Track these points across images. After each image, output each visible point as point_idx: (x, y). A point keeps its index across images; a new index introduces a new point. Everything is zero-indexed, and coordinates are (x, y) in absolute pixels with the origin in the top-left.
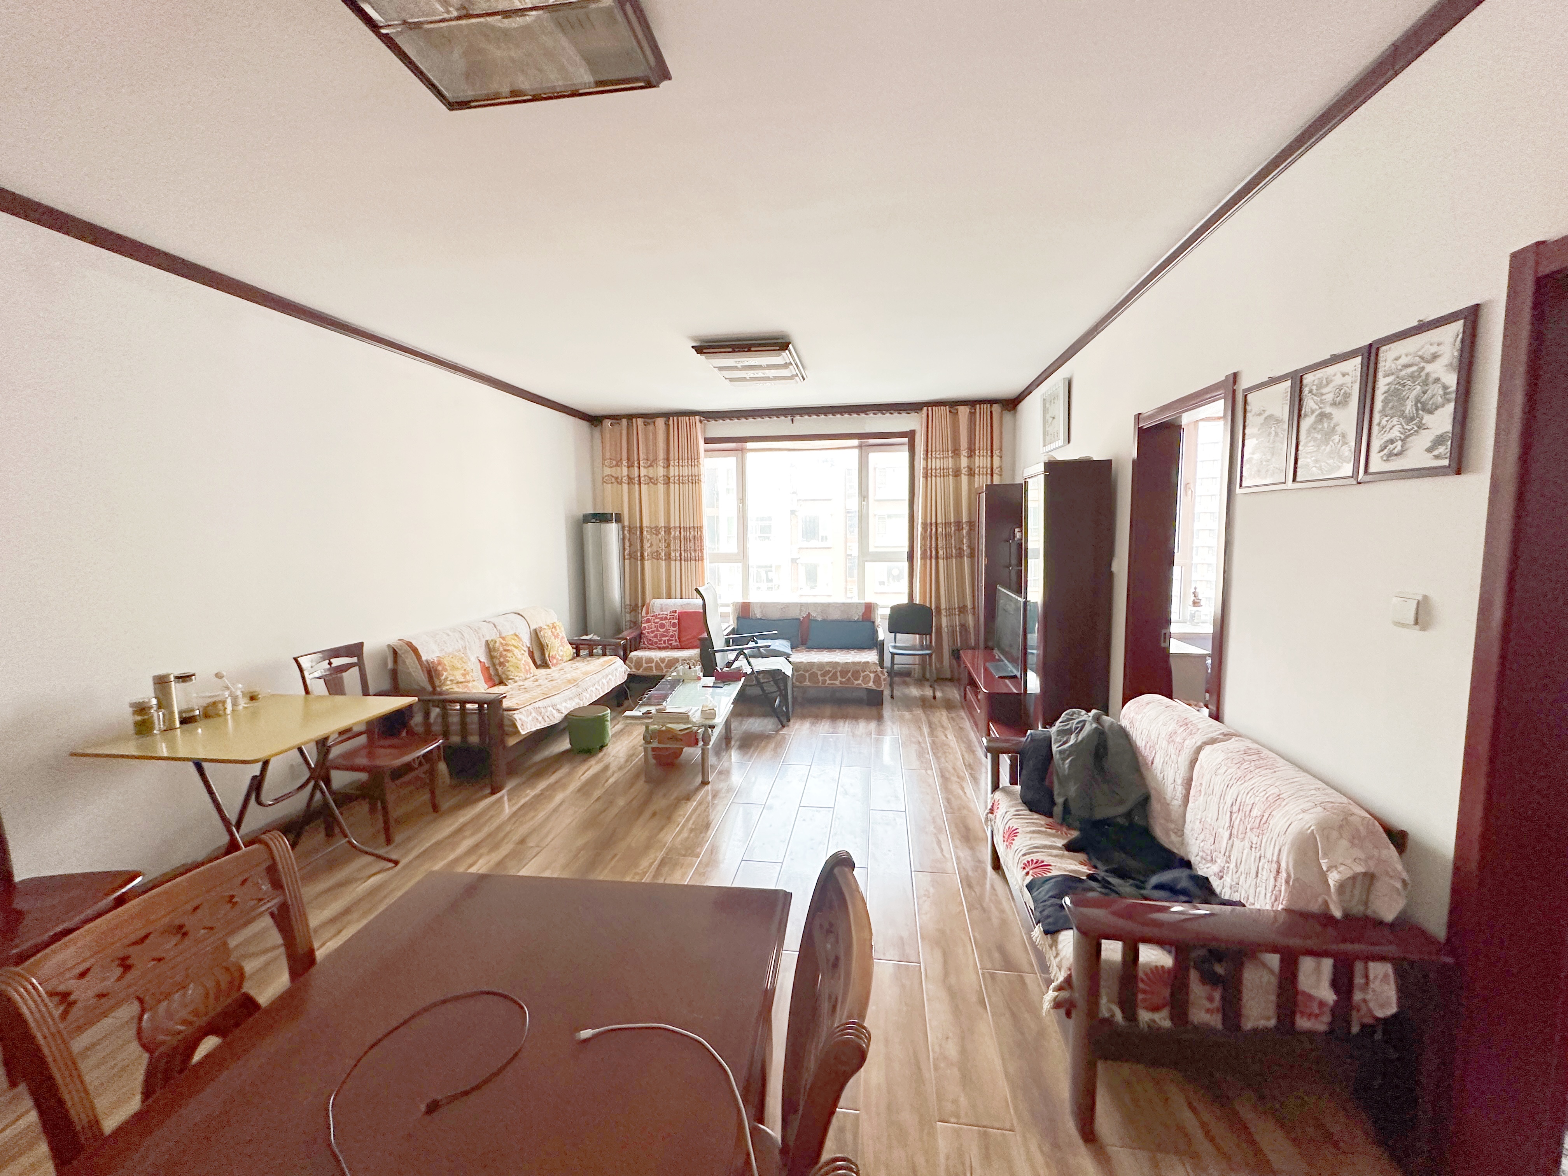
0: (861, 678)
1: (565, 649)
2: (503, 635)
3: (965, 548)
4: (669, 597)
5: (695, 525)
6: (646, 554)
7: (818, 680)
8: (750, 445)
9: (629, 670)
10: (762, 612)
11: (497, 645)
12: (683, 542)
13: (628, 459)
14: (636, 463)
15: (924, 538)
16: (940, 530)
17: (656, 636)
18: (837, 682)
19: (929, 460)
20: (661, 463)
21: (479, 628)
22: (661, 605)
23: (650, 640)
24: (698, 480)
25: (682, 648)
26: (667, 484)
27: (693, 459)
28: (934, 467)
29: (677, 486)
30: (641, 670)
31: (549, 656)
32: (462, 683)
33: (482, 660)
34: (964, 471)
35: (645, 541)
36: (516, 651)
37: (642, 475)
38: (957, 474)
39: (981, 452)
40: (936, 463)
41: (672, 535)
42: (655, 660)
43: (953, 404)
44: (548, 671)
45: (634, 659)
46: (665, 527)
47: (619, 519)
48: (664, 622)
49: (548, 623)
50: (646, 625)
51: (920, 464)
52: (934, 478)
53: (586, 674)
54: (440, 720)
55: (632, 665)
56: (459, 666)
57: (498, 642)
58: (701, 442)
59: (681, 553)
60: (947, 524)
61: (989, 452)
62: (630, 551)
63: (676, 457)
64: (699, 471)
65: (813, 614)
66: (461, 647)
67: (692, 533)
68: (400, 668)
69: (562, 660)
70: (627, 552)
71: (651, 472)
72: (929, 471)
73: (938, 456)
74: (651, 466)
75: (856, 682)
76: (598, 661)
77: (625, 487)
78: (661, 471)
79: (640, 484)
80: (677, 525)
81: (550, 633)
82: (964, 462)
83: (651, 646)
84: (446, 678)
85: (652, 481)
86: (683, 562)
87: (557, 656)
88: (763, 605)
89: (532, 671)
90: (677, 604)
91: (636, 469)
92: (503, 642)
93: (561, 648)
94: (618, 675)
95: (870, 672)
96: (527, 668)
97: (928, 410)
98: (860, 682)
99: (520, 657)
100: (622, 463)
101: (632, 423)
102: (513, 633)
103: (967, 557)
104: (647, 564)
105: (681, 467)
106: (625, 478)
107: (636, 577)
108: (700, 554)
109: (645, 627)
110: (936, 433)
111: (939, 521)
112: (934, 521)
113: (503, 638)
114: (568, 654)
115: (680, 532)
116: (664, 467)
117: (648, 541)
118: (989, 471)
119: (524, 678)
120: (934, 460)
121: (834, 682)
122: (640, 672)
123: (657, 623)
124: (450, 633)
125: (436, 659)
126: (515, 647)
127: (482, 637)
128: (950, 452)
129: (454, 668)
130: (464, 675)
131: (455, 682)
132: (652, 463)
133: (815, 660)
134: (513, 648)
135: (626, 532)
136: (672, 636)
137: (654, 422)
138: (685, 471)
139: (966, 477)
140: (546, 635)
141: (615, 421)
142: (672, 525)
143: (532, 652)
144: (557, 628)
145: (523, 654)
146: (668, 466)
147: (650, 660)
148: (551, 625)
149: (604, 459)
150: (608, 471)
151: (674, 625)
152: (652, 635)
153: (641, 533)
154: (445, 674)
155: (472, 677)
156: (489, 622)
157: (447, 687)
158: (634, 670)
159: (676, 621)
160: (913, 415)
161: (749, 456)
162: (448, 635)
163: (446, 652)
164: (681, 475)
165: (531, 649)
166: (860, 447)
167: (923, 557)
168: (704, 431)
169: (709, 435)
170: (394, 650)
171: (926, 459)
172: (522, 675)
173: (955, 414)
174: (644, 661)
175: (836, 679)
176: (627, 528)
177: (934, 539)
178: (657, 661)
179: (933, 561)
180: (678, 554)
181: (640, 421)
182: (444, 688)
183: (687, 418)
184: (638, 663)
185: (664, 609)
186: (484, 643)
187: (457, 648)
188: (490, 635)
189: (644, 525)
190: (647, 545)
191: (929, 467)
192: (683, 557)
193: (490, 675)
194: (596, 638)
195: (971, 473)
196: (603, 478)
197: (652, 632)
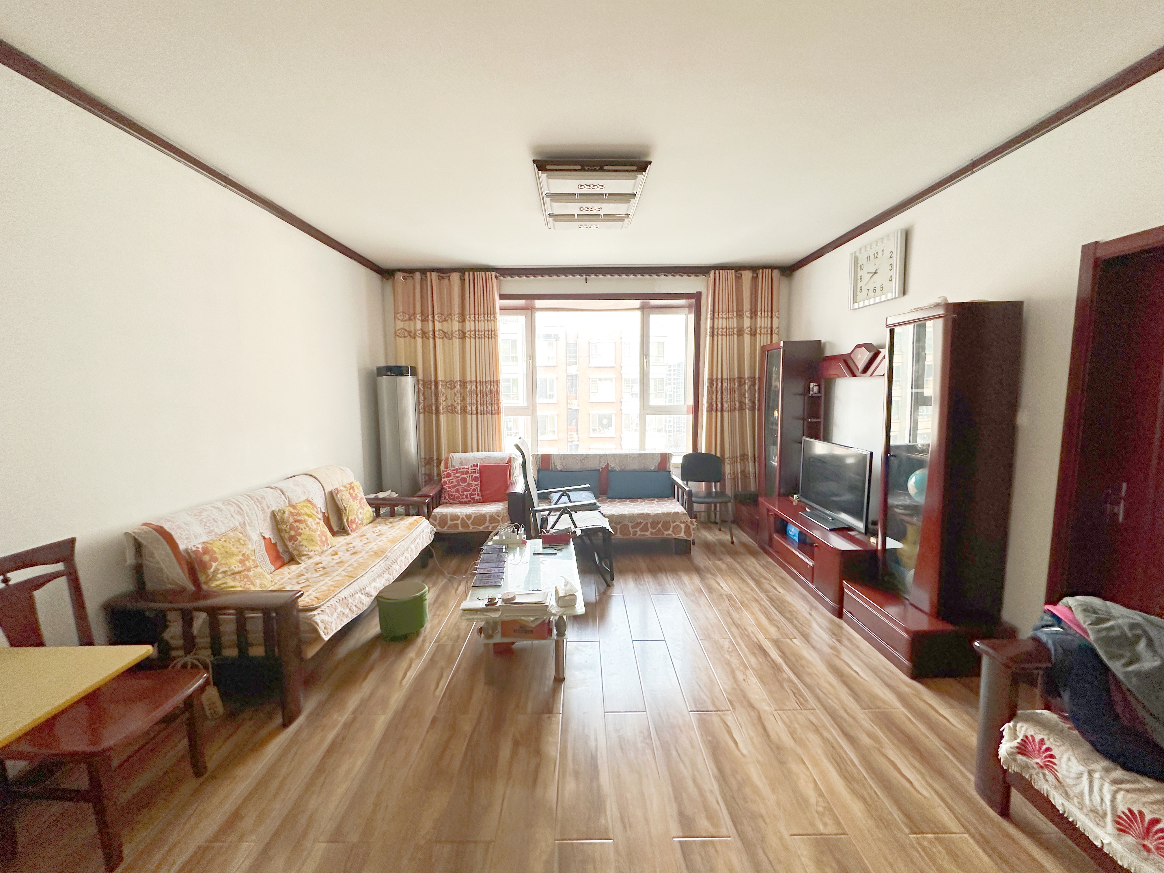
0: (671, 529)
1: (365, 511)
2: (294, 503)
3: (747, 401)
4: (465, 451)
5: (492, 380)
6: (441, 408)
7: (629, 531)
8: (539, 303)
9: (435, 529)
10: (562, 464)
11: (286, 515)
12: (479, 396)
13: (422, 313)
14: (430, 317)
15: (710, 392)
16: (725, 385)
17: (457, 491)
18: (648, 533)
19: (716, 320)
20: (456, 318)
21: (263, 497)
22: (461, 459)
23: (452, 495)
24: (495, 335)
25: (485, 500)
26: (462, 338)
27: (490, 315)
28: (720, 326)
29: (473, 340)
30: (445, 528)
31: (347, 521)
32: (239, 572)
33: (267, 536)
34: (747, 331)
35: (440, 395)
36: (310, 521)
37: (437, 329)
38: (740, 332)
39: (763, 313)
40: (722, 323)
41: (468, 389)
42: (461, 517)
43: (738, 268)
44: (348, 538)
45: (438, 517)
46: (460, 381)
47: (414, 372)
48: (465, 476)
49: (344, 484)
50: (446, 479)
51: (707, 324)
52: (720, 337)
53: (394, 541)
54: (207, 631)
55: (436, 523)
56: (234, 550)
57: (287, 512)
58: (497, 298)
59: (477, 407)
60: (732, 380)
61: (770, 314)
62: (424, 405)
63: (472, 311)
64: (495, 325)
65: (612, 465)
66: (237, 524)
67: (489, 387)
68: (147, 562)
69: (362, 524)
70: (421, 405)
71: (446, 326)
72: (716, 331)
73: (725, 316)
74: (445, 320)
75: (666, 533)
76: (402, 523)
77: (419, 341)
78: (456, 326)
79: (434, 338)
80: (474, 379)
81: (347, 495)
82: (747, 322)
83: (452, 501)
84: (216, 571)
85: (446, 336)
86: (479, 416)
87: (357, 520)
88: (564, 457)
89: (329, 542)
90: (474, 457)
91: (431, 323)
92: (293, 511)
93: (361, 510)
94: (424, 536)
95: (681, 522)
96: (324, 539)
97: (715, 274)
98: (670, 532)
99: (314, 527)
100: (415, 318)
101: (426, 277)
102: (306, 498)
103: (749, 410)
104: (443, 418)
105: (477, 322)
106: (419, 332)
107: (431, 432)
108: (496, 408)
109: (445, 481)
110: (722, 295)
111: (725, 377)
112: (719, 376)
113: (294, 507)
114: (368, 516)
115: (476, 387)
116: (459, 322)
117: (443, 395)
118: (769, 332)
119: (320, 551)
120: (720, 320)
121: (646, 533)
122: (445, 530)
123: (458, 477)
124: (222, 507)
125: (200, 546)
126: (308, 516)
127: (266, 508)
128: (735, 313)
129: (229, 554)
130: (242, 562)
131: (229, 573)
132: (446, 318)
133: (626, 512)
134: (306, 517)
135: (420, 386)
136: (474, 490)
137: (449, 277)
138: (482, 326)
139: (749, 336)
140: (344, 497)
141: (408, 275)
142: (468, 379)
143: (328, 518)
144: (355, 488)
145: (318, 523)
146: (464, 321)
147: (455, 517)
148: (348, 486)
149: (396, 313)
150: (400, 325)
151: (476, 479)
152: (454, 490)
153: (436, 386)
154: (214, 565)
155: (254, 561)
156: (275, 488)
157: (218, 583)
158: (438, 528)
159: (478, 475)
160: (702, 277)
161: (539, 316)
162: (221, 510)
163: (216, 534)
164: (477, 329)
165: (326, 515)
166: (642, 308)
167: (710, 410)
168: (499, 288)
169: (504, 292)
170: (135, 539)
171: (713, 319)
172: (317, 548)
173: (739, 278)
174: (449, 518)
175: (647, 530)
176: (421, 382)
177: (719, 393)
178: (463, 518)
179: (719, 414)
180: (474, 408)
181: (434, 275)
182: (213, 584)
183: (483, 273)
184: (443, 520)
185: (464, 463)
186: (269, 515)
187: (232, 526)
188: (276, 503)
189: (440, 379)
190: (442, 398)
191: (716, 326)
192: (479, 411)
193: (278, 552)
194: (395, 495)
195: (753, 334)
196: (395, 333)
197: (454, 487)
